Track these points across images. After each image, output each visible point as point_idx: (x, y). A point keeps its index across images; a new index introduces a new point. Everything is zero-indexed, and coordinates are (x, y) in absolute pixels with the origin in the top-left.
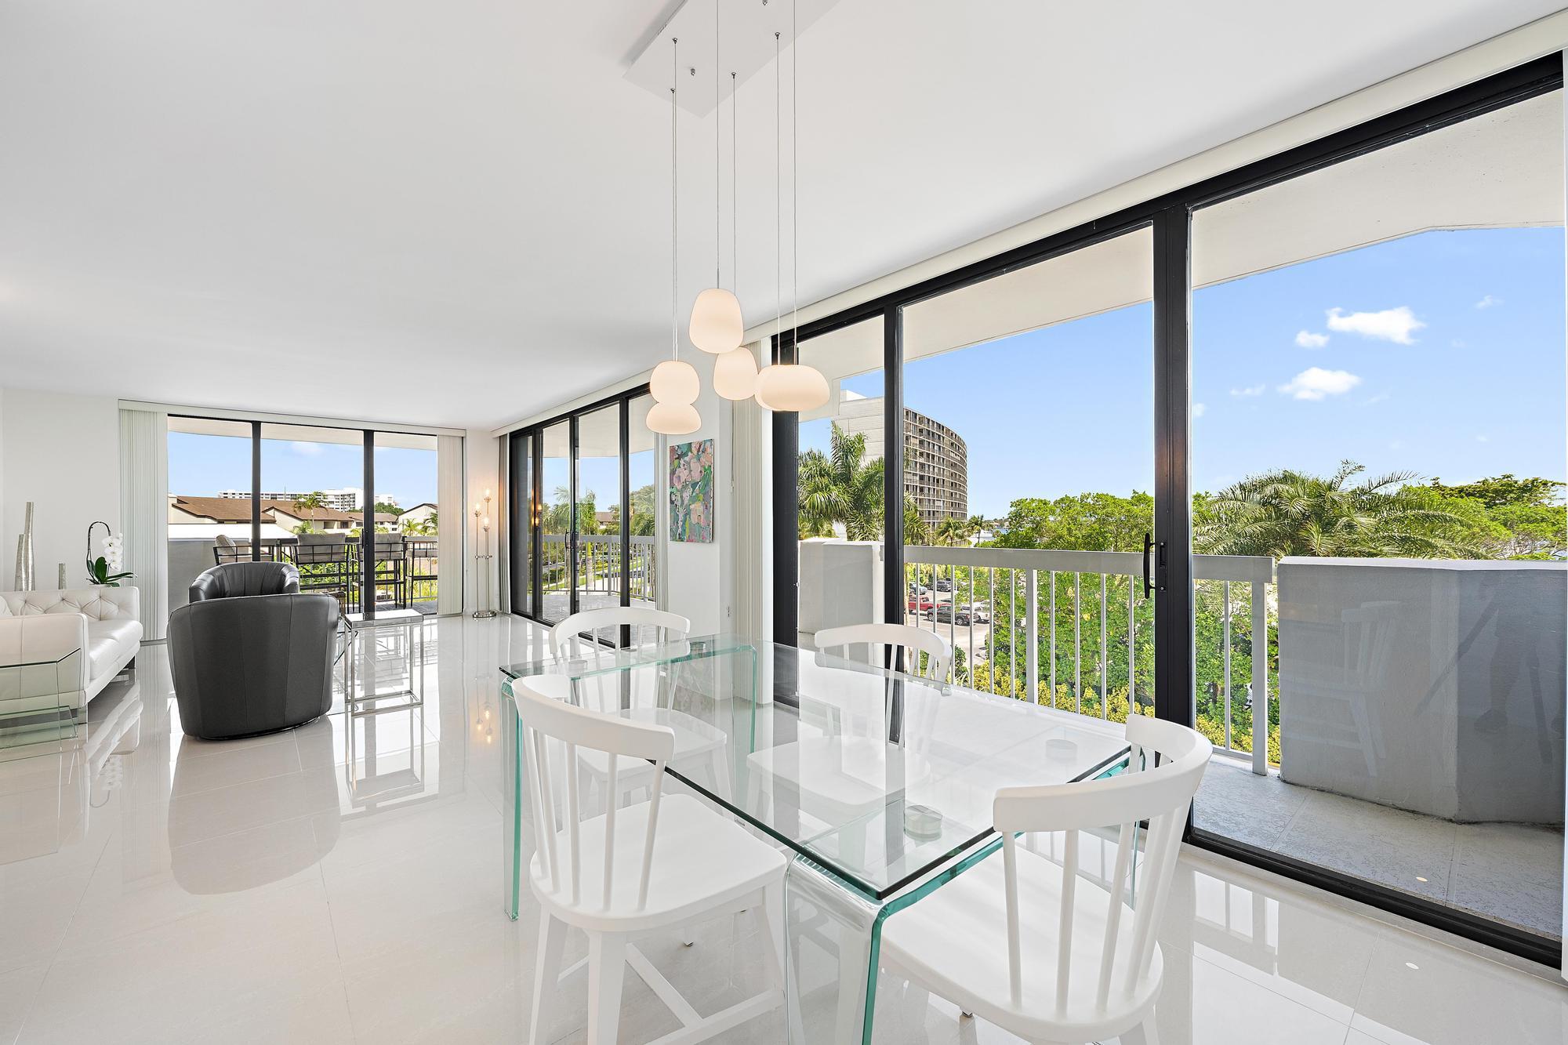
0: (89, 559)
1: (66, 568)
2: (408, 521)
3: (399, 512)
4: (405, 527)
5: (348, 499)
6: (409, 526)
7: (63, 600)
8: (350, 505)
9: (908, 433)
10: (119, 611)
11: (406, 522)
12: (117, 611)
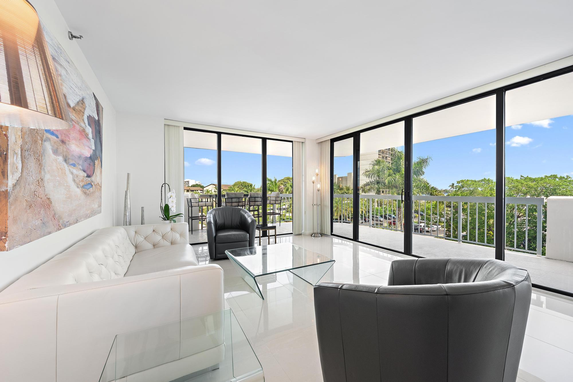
0: (162, 205)
1: (145, 209)
2: (207, 190)
3: (203, 187)
4: (206, 192)
5: (187, 183)
6: (207, 191)
7: (154, 231)
8: (187, 185)
9: (387, 155)
10: (180, 237)
11: (206, 190)
12: (179, 238)
